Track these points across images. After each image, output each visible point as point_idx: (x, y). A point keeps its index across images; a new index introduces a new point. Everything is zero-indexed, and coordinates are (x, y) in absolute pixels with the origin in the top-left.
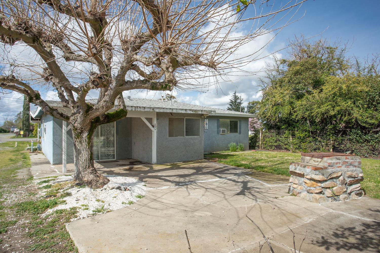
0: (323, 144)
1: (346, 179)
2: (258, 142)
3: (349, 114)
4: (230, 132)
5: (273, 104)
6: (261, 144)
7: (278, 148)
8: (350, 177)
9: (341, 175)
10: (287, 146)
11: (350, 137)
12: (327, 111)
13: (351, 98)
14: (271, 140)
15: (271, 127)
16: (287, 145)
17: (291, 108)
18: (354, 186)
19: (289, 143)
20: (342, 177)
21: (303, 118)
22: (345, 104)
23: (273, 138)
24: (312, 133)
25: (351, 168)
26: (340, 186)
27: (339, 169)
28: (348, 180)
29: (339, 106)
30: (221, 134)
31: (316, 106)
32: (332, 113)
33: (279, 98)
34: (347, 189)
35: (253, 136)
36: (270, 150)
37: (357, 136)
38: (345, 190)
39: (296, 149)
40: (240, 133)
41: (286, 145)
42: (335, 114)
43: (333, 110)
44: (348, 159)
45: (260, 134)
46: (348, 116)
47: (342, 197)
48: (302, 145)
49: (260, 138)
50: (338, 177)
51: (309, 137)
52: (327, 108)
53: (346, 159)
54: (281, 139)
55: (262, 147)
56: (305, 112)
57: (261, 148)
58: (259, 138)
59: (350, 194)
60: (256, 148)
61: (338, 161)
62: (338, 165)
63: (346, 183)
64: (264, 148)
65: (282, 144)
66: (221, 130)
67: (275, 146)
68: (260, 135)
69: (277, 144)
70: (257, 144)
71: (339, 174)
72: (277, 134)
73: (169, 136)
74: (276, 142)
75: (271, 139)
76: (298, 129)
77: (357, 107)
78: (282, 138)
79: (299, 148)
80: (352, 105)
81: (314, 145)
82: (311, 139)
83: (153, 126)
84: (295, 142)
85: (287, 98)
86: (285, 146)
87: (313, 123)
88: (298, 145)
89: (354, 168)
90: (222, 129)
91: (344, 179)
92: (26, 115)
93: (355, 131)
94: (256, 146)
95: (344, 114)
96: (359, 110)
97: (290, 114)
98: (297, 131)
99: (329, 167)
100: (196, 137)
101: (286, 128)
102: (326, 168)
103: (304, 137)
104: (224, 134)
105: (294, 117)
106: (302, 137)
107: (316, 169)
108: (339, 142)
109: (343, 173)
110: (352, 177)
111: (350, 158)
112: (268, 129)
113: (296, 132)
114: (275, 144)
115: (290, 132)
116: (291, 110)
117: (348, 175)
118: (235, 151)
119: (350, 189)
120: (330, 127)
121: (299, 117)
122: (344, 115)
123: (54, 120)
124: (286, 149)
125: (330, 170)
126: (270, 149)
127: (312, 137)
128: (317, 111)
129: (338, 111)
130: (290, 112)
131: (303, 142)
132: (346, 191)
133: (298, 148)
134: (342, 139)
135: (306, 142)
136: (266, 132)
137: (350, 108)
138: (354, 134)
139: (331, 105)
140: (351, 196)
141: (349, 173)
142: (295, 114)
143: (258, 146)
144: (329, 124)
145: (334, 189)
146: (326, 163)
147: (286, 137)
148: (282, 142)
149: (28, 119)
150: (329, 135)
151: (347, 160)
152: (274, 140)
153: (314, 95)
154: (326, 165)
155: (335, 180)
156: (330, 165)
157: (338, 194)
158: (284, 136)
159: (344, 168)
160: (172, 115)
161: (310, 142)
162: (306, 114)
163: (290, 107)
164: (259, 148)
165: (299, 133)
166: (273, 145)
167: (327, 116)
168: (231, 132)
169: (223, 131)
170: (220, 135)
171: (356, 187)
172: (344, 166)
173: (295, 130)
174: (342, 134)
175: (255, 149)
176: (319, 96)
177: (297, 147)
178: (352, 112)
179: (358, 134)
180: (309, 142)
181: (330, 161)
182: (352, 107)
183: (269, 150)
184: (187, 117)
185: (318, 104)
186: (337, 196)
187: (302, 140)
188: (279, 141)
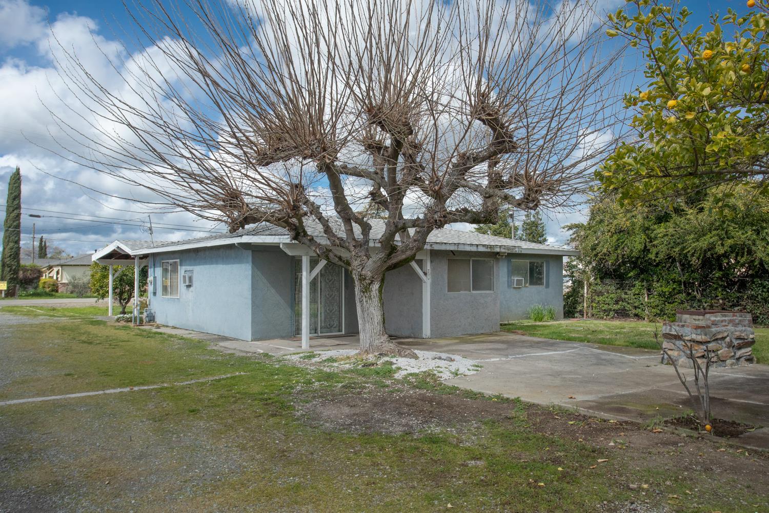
0: (706, 305)
1: (734, 341)
2: (580, 303)
3: (750, 252)
4: (530, 284)
5: (614, 232)
6: (587, 307)
7: (622, 314)
8: (738, 338)
9: (728, 336)
10: (638, 311)
11: (752, 293)
12: (712, 247)
13: (752, 225)
14: (608, 300)
15: (606, 273)
16: (639, 308)
17: (648, 240)
18: (743, 351)
19: (642, 304)
20: (728, 338)
21: (669, 258)
22: (743, 234)
23: (612, 296)
24: (685, 286)
25: (740, 328)
26: (727, 349)
27: (724, 328)
28: (736, 343)
29: (733, 238)
30: (514, 288)
31: (692, 236)
32: (720, 250)
33: (624, 219)
34: (735, 353)
35: (570, 292)
36: (605, 319)
37: (763, 291)
38: (733, 354)
39: (655, 315)
40: (547, 286)
41: (636, 308)
42: (726, 252)
43: (723, 245)
44: (736, 316)
45: (585, 287)
46: (747, 255)
47: (729, 362)
48: (667, 308)
49: (585, 295)
50: (723, 338)
51: (680, 292)
52: (711, 240)
53: (734, 316)
54: (627, 296)
55: (589, 314)
56: (673, 247)
57: (587, 315)
58: (583, 296)
59: (738, 359)
60: (576, 315)
61: (724, 318)
62: (724, 324)
63: (734, 346)
64: (593, 315)
65: (628, 307)
66: (514, 280)
67: (614, 310)
68: (585, 291)
69: (619, 306)
70: (579, 308)
71: (725, 334)
72: (618, 289)
73: (448, 291)
74: (617, 302)
75: (607, 297)
76: (660, 279)
77: (762, 239)
78: (630, 294)
79: (661, 314)
80: (755, 237)
81: (689, 307)
82: (683, 296)
83: (425, 274)
84: (653, 302)
85: (639, 220)
86: (634, 311)
87: (686, 266)
88: (659, 308)
89: (744, 328)
90: (516, 279)
91: (731, 341)
92: (11, 245)
93: (760, 282)
94: (577, 312)
95: (740, 251)
96: (765, 245)
97: (646, 250)
98: (658, 281)
99: (713, 326)
100: (488, 292)
101: (637, 277)
102: (709, 327)
103: (670, 293)
104: (519, 288)
105: (652, 256)
106: (667, 293)
107: (697, 327)
108: (733, 301)
109: (730, 334)
110: (741, 339)
111: (738, 315)
112: (601, 278)
113: (655, 284)
114: (616, 307)
115: (645, 283)
116: (647, 243)
117: (736, 336)
118: (541, 320)
119: (739, 353)
120: (717, 275)
121: (661, 256)
122: (740, 254)
123: (254, 263)
124: (636, 315)
125: (714, 329)
126: (605, 317)
127: (685, 292)
128: (693, 245)
129: (730, 247)
130: (645, 247)
131: (668, 303)
132: (733, 356)
133: (659, 315)
134: (738, 297)
135: (674, 302)
136: (596, 284)
137: (750, 242)
138: (759, 287)
139: (718, 235)
140: (740, 363)
141: (736, 333)
142: (654, 250)
143: (581, 313)
144: (715, 269)
145: (719, 352)
146: (709, 321)
147: (637, 292)
148: (628, 303)
149: (17, 254)
150: (716, 289)
151: (735, 318)
152: (612, 298)
153: (688, 216)
154: (709, 323)
155: (720, 342)
156: (715, 324)
157: (724, 359)
158: (633, 291)
159: (730, 327)
160: (454, 255)
161: (682, 303)
162: (674, 252)
163: (643, 237)
164: (583, 315)
165: (661, 286)
166: (610, 310)
167: (712, 255)
168: (532, 283)
169: (519, 282)
170: (512, 289)
171: (746, 351)
172: (730, 325)
173: (653, 280)
174: (739, 288)
175: (574, 317)
176: (697, 219)
177: (659, 312)
178: (754, 248)
179: (764, 287)
180: (679, 303)
181: (713, 318)
182: (754, 240)
183: (602, 318)
184: (475, 257)
185: (696, 234)
186: (723, 361)
187: (667, 298)
188: (623, 300)
